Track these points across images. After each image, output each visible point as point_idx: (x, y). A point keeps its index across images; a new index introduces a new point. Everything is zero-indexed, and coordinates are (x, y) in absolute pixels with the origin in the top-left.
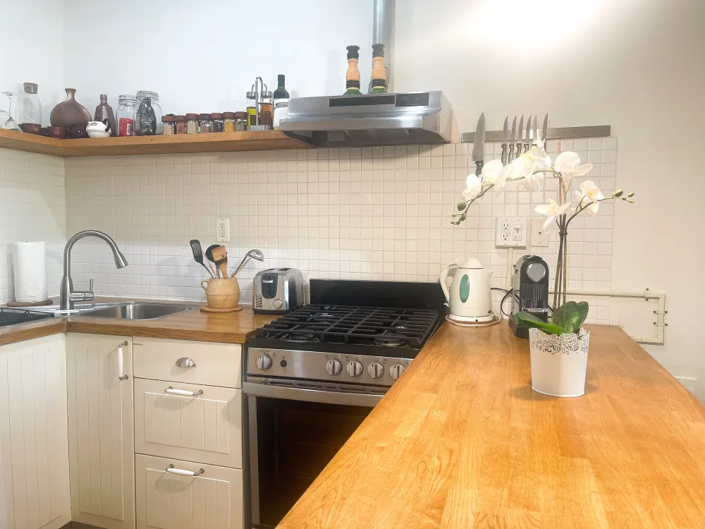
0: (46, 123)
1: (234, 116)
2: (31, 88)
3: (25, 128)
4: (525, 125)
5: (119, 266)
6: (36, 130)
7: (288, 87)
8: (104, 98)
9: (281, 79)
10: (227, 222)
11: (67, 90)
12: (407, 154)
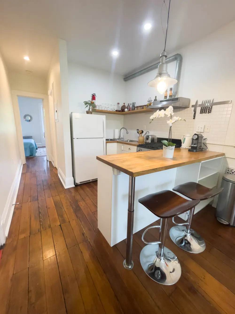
0: (120, 109)
1: (146, 106)
2: (118, 104)
3: (116, 111)
4: (205, 102)
5: (127, 134)
6: (118, 111)
7: (157, 98)
8: (129, 104)
9: (156, 97)
10: (145, 126)
11: (124, 103)
12: (179, 111)
